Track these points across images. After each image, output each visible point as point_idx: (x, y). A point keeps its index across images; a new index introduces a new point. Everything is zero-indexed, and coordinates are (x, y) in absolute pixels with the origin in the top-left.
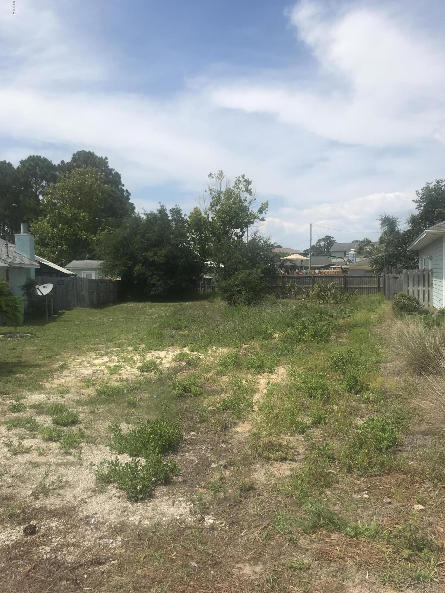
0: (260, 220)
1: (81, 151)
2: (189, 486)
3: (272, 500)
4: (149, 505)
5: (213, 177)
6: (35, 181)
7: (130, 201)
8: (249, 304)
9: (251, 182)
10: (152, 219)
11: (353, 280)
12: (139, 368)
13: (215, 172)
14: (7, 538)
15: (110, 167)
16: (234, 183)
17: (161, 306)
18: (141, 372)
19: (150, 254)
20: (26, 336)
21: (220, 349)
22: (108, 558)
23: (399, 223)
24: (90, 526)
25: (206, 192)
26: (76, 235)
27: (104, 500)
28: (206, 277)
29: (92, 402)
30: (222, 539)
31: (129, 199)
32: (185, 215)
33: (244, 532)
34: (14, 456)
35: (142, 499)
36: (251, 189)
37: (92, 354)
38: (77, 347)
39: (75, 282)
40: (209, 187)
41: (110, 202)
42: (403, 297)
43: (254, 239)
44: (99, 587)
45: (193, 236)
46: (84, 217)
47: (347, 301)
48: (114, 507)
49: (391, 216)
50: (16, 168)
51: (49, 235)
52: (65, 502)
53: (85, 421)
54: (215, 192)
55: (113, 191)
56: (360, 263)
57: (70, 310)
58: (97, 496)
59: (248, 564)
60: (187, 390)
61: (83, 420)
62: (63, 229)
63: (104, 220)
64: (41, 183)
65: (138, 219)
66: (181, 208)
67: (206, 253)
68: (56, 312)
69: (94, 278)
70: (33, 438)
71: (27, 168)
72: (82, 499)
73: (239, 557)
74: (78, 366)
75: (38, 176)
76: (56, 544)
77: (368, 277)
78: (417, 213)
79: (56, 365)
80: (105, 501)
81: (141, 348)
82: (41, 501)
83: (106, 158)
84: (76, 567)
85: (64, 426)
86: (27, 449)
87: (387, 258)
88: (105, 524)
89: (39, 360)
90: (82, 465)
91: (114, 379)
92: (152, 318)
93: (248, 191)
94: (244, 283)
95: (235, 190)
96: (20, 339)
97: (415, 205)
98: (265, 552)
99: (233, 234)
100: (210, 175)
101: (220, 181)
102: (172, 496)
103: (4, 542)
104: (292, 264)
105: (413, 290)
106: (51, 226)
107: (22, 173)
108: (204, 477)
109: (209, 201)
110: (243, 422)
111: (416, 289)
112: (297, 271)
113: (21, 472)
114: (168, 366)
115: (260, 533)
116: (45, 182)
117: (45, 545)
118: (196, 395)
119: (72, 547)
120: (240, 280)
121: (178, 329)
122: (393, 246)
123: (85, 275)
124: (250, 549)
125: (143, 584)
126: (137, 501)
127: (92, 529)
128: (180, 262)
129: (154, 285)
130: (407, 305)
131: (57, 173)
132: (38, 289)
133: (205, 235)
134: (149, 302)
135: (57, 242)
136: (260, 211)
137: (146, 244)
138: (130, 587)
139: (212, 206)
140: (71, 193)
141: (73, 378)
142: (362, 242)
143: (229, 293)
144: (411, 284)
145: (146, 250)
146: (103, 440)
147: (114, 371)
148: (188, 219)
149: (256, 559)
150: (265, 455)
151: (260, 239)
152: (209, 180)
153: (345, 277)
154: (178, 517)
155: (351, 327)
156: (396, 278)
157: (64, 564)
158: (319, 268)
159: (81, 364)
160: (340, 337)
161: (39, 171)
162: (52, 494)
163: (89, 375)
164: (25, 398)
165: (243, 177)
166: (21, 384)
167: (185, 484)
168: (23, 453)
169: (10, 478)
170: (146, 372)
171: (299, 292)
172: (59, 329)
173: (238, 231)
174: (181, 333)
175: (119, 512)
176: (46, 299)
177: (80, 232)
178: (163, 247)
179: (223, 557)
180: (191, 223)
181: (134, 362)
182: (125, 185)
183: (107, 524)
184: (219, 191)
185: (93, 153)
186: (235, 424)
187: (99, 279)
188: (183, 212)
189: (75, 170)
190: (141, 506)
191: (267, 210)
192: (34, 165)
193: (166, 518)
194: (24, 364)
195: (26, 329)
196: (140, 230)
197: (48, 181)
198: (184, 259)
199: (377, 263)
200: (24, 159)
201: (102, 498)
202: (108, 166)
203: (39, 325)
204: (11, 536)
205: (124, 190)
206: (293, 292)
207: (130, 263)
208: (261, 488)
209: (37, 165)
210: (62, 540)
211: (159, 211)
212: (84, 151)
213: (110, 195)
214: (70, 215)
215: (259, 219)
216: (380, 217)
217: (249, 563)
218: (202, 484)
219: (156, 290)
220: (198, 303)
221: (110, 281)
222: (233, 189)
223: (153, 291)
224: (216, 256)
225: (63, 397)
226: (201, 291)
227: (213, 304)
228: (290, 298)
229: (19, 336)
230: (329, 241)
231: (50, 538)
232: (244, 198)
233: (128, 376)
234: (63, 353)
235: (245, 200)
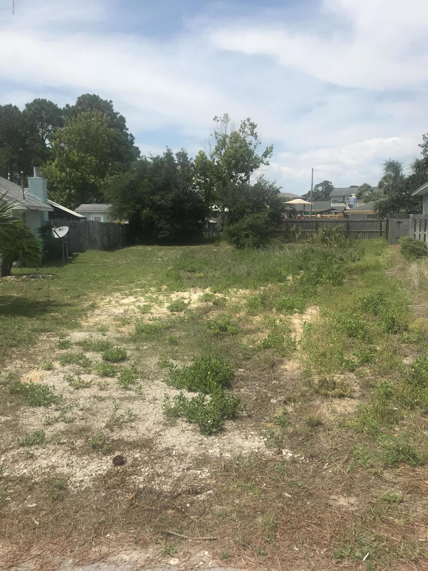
0: (265, 164)
1: (85, 95)
2: (255, 420)
3: (343, 435)
4: (223, 438)
5: (218, 121)
6: (41, 124)
7: (134, 145)
8: (258, 247)
9: (256, 125)
10: (158, 163)
11: (356, 224)
12: (168, 308)
13: (221, 115)
14: (98, 468)
15: (115, 111)
16: (240, 127)
17: (169, 249)
18: (171, 312)
19: (158, 197)
20: (48, 277)
21: (240, 290)
22: (203, 489)
23: (404, 168)
24: (173, 458)
25: (211, 135)
26: (84, 179)
27: (177, 433)
28: (211, 221)
29: (133, 339)
30: (306, 471)
31: (133, 143)
32: (191, 159)
33: (326, 465)
34: (76, 391)
35: (215, 432)
36: (256, 133)
37: (118, 294)
38: (100, 288)
39: (87, 225)
40: (215, 131)
41: (116, 146)
42: (411, 241)
43: (259, 183)
44: (204, 515)
45: (198, 180)
46: (90, 161)
47: (350, 245)
48: (189, 440)
49: (395, 161)
50: (22, 112)
51: (58, 179)
52: (141, 434)
53: (133, 358)
54: (220, 135)
55: (118, 135)
56: (361, 208)
57: (83, 252)
58: (170, 429)
59: (341, 496)
60: (223, 329)
61: (130, 356)
62: (71, 173)
63: (110, 164)
64: (47, 127)
65: (144, 163)
66: (187, 152)
67: (210, 198)
68: (70, 255)
69: (102, 221)
70: (88, 374)
71: (33, 111)
72: (156, 432)
73: (330, 489)
74: (108, 306)
75: (45, 120)
76: (147, 474)
77: (370, 221)
78: (421, 157)
79: (86, 305)
80: (179, 434)
81: (163, 289)
82: (117, 433)
83: (111, 102)
84: (174, 496)
85: (114, 362)
86: (88, 383)
87: (390, 202)
88: (187, 456)
89: (68, 299)
90: (145, 399)
91: (147, 318)
92: (163, 261)
93: (253, 134)
94: (251, 227)
95: (241, 133)
96: (43, 280)
97: (421, 150)
98: (354, 485)
99: (238, 178)
100: (215, 118)
101: (225, 124)
102: (243, 429)
103: (97, 471)
104: (292, 209)
105: (420, 235)
106: (59, 170)
107: (28, 117)
108: (267, 412)
109: (214, 144)
110: (289, 360)
111: (422, 233)
112: (299, 215)
113: (89, 406)
114: (196, 306)
115: (343, 467)
116: (51, 126)
117: (136, 475)
118: (233, 334)
119: (163, 477)
120: (248, 224)
121: (193, 271)
122: (397, 191)
123: (94, 218)
124: (338, 481)
125: (246, 514)
126: (210, 434)
127: (175, 460)
128: (187, 206)
129: (161, 229)
130: (416, 249)
131: (63, 117)
132: (55, 231)
133: (211, 179)
134: (156, 245)
135: (65, 186)
136: (265, 155)
137: (153, 187)
138: (234, 516)
139: (217, 149)
140: (78, 136)
141: (106, 316)
142: (361, 187)
143: (236, 237)
144: (418, 228)
145: (153, 194)
146: (156, 375)
147: (145, 310)
148: (194, 163)
149: (348, 491)
150: (323, 391)
151: (266, 184)
152: (214, 123)
153: (348, 221)
154: (257, 451)
155: (363, 270)
156: (399, 222)
157: (162, 493)
158: (321, 213)
159: (110, 304)
160: (352, 280)
161: (45, 114)
162: (126, 426)
163: (122, 314)
164: (67, 335)
165: (248, 120)
166: (59, 322)
167: (251, 418)
168: (84, 387)
169: (79, 410)
170: (176, 311)
171: (304, 236)
172: (78, 270)
173: (243, 175)
174: (197, 275)
175: (196, 445)
176: (62, 242)
177: (88, 176)
178: (170, 191)
179: (315, 488)
180: (197, 166)
181: (161, 302)
182: (129, 129)
183: (189, 456)
184: (225, 135)
185: (98, 96)
186: (281, 362)
187: (109, 223)
188: (189, 157)
189: (81, 114)
190: (217, 440)
191: (272, 154)
192: (40, 109)
193: (246, 452)
194: (55, 303)
195: (45, 270)
196: (147, 174)
197: (54, 125)
198: (191, 203)
199: (380, 208)
200: (29, 103)
201: (174, 431)
202: (113, 110)
203: (57, 267)
204: (101, 466)
205: (128, 134)
206: (297, 236)
207: (138, 206)
208: (327, 423)
209: (43, 108)
210: (151, 470)
211: (166, 154)
212: (88, 94)
213: (115, 140)
214: (77, 159)
215: (263, 163)
216: (384, 162)
217: (343, 494)
218: (268, 418)
219: (163, 234)
220: (204, 246)
221: (119, 224)
222: (238, 132)
223: (160, 234)
224: (222, 200)
225: (104, 335)
226: (206, 235)
227: (219, 247)
228: (295, 241)
229: (42, 277)
230: (327, 186)
231: (139, 468)
232: (249, 142)
233: (159, 315)
234: (89, 293)
235: (250, 144)
